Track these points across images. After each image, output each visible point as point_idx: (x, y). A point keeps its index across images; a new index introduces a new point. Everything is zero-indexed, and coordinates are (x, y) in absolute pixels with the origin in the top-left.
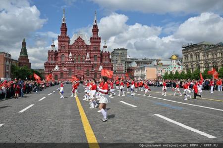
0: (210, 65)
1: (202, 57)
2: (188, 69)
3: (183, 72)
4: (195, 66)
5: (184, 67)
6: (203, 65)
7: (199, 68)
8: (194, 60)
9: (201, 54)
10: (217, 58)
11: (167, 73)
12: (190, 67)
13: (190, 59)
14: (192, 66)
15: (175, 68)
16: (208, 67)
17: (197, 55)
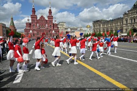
1: (101, 26)
4: (98, 31)
5: (93, 31)
6: (102, 30)
7: (100, 32)
8: (98, 28)
9: (101, 25)
10: (108, 27)
11: (85, 34)
12: (96, 31)
13: (96, 27)
14: (97, 30)
15: (89, 31)
16: (104, 31)
17: (100, 25)
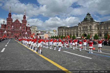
0: (66, 34)
1: (64, 31)
2: (59, 35)
3: (58, 36)
4: (62, 34)
5: (58, 34)
6: (64, 34)
7: (63, 35)
8: (61, 32)
9: (64, 30)
10: (69, 32)
11: (52, 36)
12: (60, 34)
13: (60, 32)
14: (61, 34)
15: (55, 34)
16: (66, 35)
17: (63, 30)
